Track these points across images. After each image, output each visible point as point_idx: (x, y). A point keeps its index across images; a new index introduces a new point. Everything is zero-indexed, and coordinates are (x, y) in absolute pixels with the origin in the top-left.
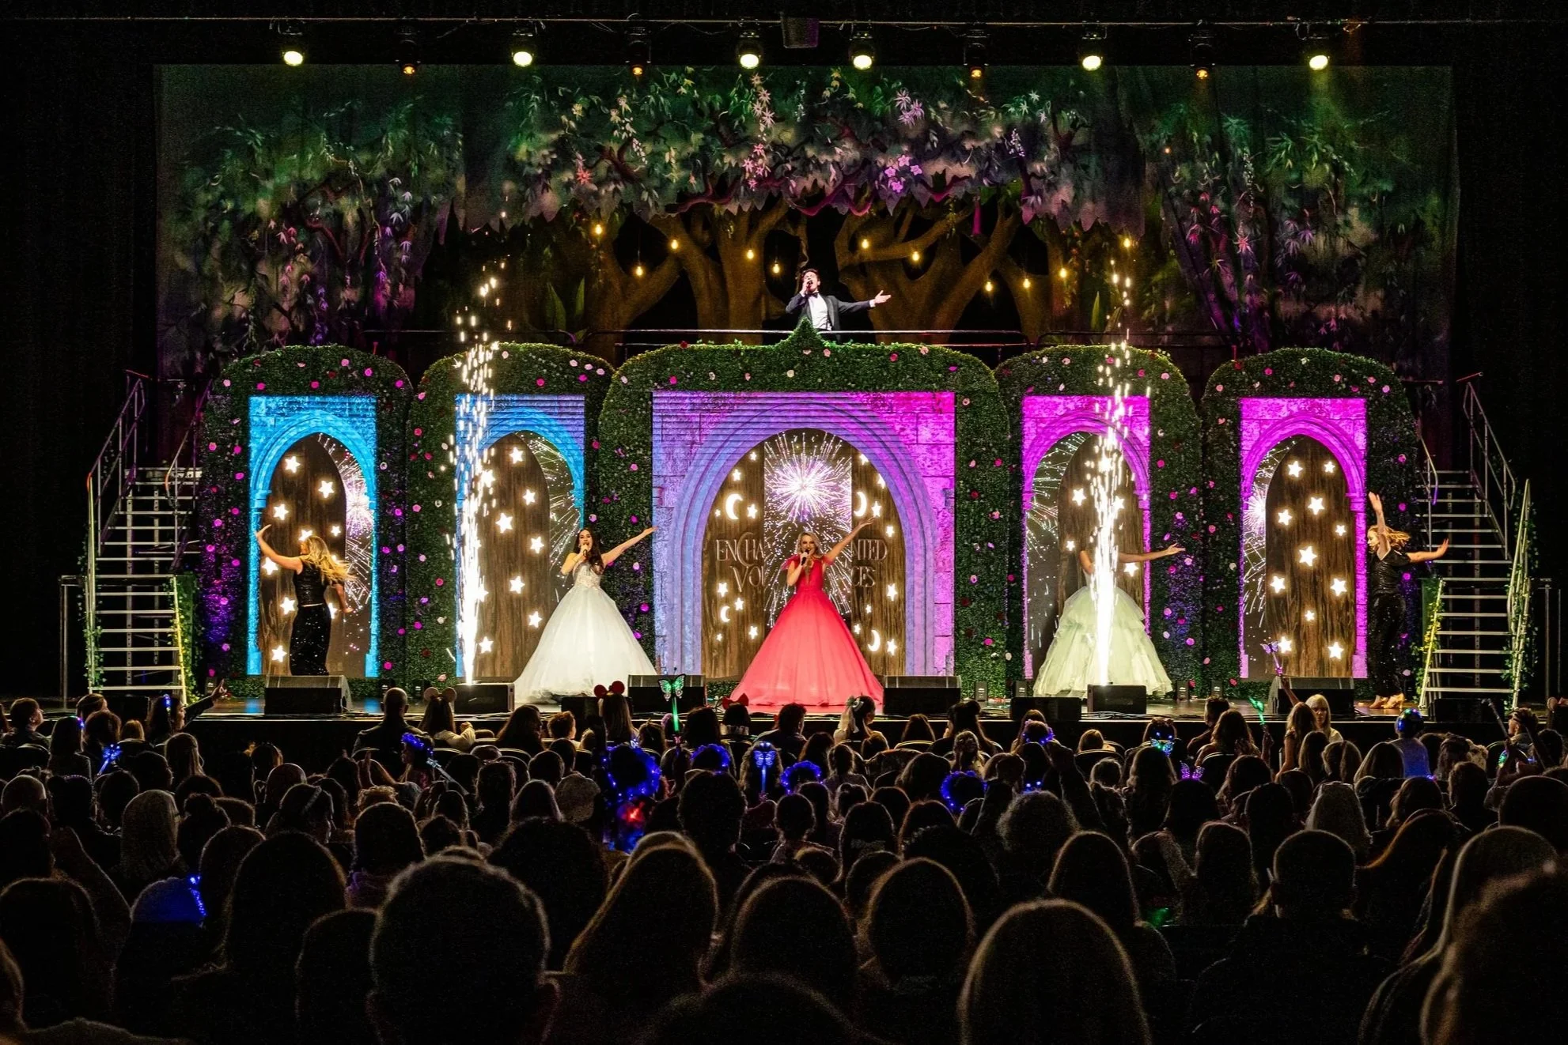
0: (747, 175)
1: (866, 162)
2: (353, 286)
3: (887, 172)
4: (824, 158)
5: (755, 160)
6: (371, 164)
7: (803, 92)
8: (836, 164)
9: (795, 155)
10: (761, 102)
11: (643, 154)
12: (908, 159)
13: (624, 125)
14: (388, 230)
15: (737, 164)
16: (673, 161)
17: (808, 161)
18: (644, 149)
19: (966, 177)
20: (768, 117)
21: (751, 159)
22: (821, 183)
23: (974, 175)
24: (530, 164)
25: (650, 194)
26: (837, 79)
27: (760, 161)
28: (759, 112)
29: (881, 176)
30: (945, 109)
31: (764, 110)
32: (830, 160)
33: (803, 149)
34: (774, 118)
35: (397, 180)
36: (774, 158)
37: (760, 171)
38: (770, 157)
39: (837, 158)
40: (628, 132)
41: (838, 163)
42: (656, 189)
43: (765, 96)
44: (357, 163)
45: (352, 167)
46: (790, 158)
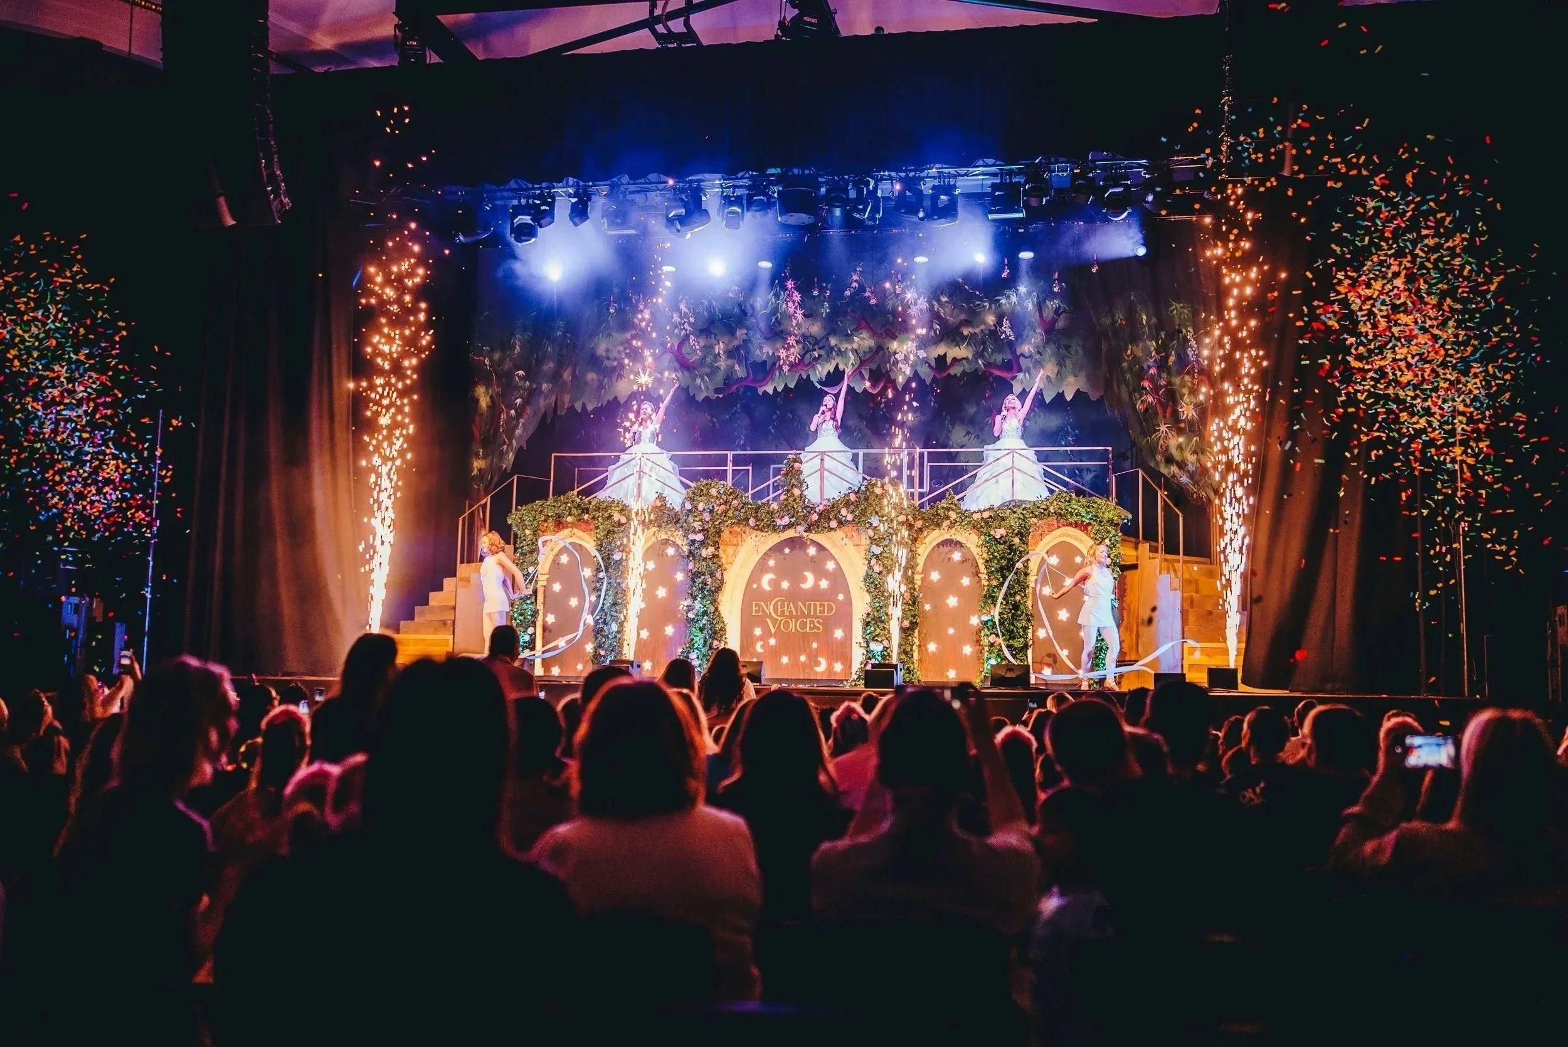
0: (782, 362)
1: (880, 348)
2: (484, 457)
3: (896, 356)
4: (844, 346)
5: (788, 349)
6: (502, 360)
7: (828, 292)
8: (855, 351)
9: (821, 345)
10: (794, 302)
11: (698, 347)
12: (915, 345)
13: (683, 324)
14: (513, 412)
15: (773, 353)
16: (721, 352)
17: (832, 349)
18: (698, 343)
19: (964, 358)
20: (799, 314)
21: (785, 348)
22: (841, 367)
23: (970, 357)
24: (608, 358)
25: (703, 380)
26: (856, 281)
27: (792, 350)
28: (792, 310)
29: (892, 359)
30: (946, 302)
31: (796, 308)
32: (850, 347)
33: (828, 339)
34: (804, 315)
35: (521, 373)
36: (804, 347)
37: (792, 359)
38: (801, 346)
39: (855, 346)
40: (686, 330)
41: (856, 350)
42: (707, 375)
43: (797, 297)
44: (491, 360)
45: (487, 363)
46: (816, 347)
